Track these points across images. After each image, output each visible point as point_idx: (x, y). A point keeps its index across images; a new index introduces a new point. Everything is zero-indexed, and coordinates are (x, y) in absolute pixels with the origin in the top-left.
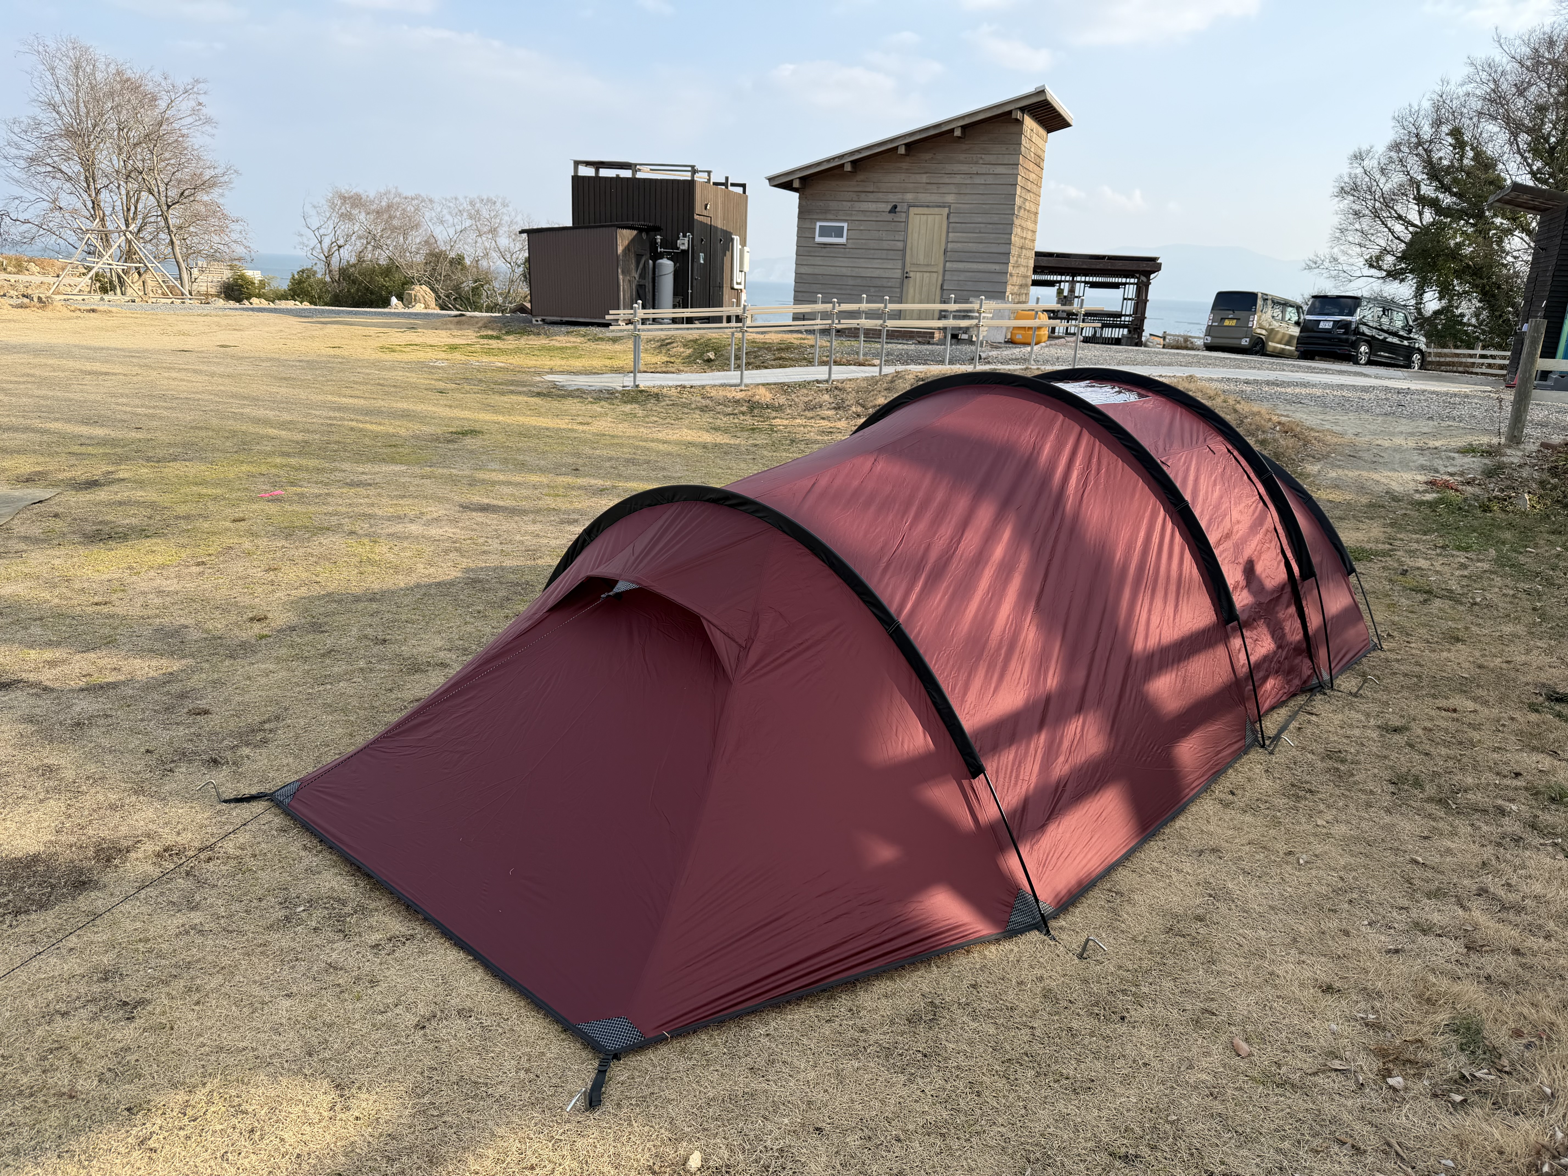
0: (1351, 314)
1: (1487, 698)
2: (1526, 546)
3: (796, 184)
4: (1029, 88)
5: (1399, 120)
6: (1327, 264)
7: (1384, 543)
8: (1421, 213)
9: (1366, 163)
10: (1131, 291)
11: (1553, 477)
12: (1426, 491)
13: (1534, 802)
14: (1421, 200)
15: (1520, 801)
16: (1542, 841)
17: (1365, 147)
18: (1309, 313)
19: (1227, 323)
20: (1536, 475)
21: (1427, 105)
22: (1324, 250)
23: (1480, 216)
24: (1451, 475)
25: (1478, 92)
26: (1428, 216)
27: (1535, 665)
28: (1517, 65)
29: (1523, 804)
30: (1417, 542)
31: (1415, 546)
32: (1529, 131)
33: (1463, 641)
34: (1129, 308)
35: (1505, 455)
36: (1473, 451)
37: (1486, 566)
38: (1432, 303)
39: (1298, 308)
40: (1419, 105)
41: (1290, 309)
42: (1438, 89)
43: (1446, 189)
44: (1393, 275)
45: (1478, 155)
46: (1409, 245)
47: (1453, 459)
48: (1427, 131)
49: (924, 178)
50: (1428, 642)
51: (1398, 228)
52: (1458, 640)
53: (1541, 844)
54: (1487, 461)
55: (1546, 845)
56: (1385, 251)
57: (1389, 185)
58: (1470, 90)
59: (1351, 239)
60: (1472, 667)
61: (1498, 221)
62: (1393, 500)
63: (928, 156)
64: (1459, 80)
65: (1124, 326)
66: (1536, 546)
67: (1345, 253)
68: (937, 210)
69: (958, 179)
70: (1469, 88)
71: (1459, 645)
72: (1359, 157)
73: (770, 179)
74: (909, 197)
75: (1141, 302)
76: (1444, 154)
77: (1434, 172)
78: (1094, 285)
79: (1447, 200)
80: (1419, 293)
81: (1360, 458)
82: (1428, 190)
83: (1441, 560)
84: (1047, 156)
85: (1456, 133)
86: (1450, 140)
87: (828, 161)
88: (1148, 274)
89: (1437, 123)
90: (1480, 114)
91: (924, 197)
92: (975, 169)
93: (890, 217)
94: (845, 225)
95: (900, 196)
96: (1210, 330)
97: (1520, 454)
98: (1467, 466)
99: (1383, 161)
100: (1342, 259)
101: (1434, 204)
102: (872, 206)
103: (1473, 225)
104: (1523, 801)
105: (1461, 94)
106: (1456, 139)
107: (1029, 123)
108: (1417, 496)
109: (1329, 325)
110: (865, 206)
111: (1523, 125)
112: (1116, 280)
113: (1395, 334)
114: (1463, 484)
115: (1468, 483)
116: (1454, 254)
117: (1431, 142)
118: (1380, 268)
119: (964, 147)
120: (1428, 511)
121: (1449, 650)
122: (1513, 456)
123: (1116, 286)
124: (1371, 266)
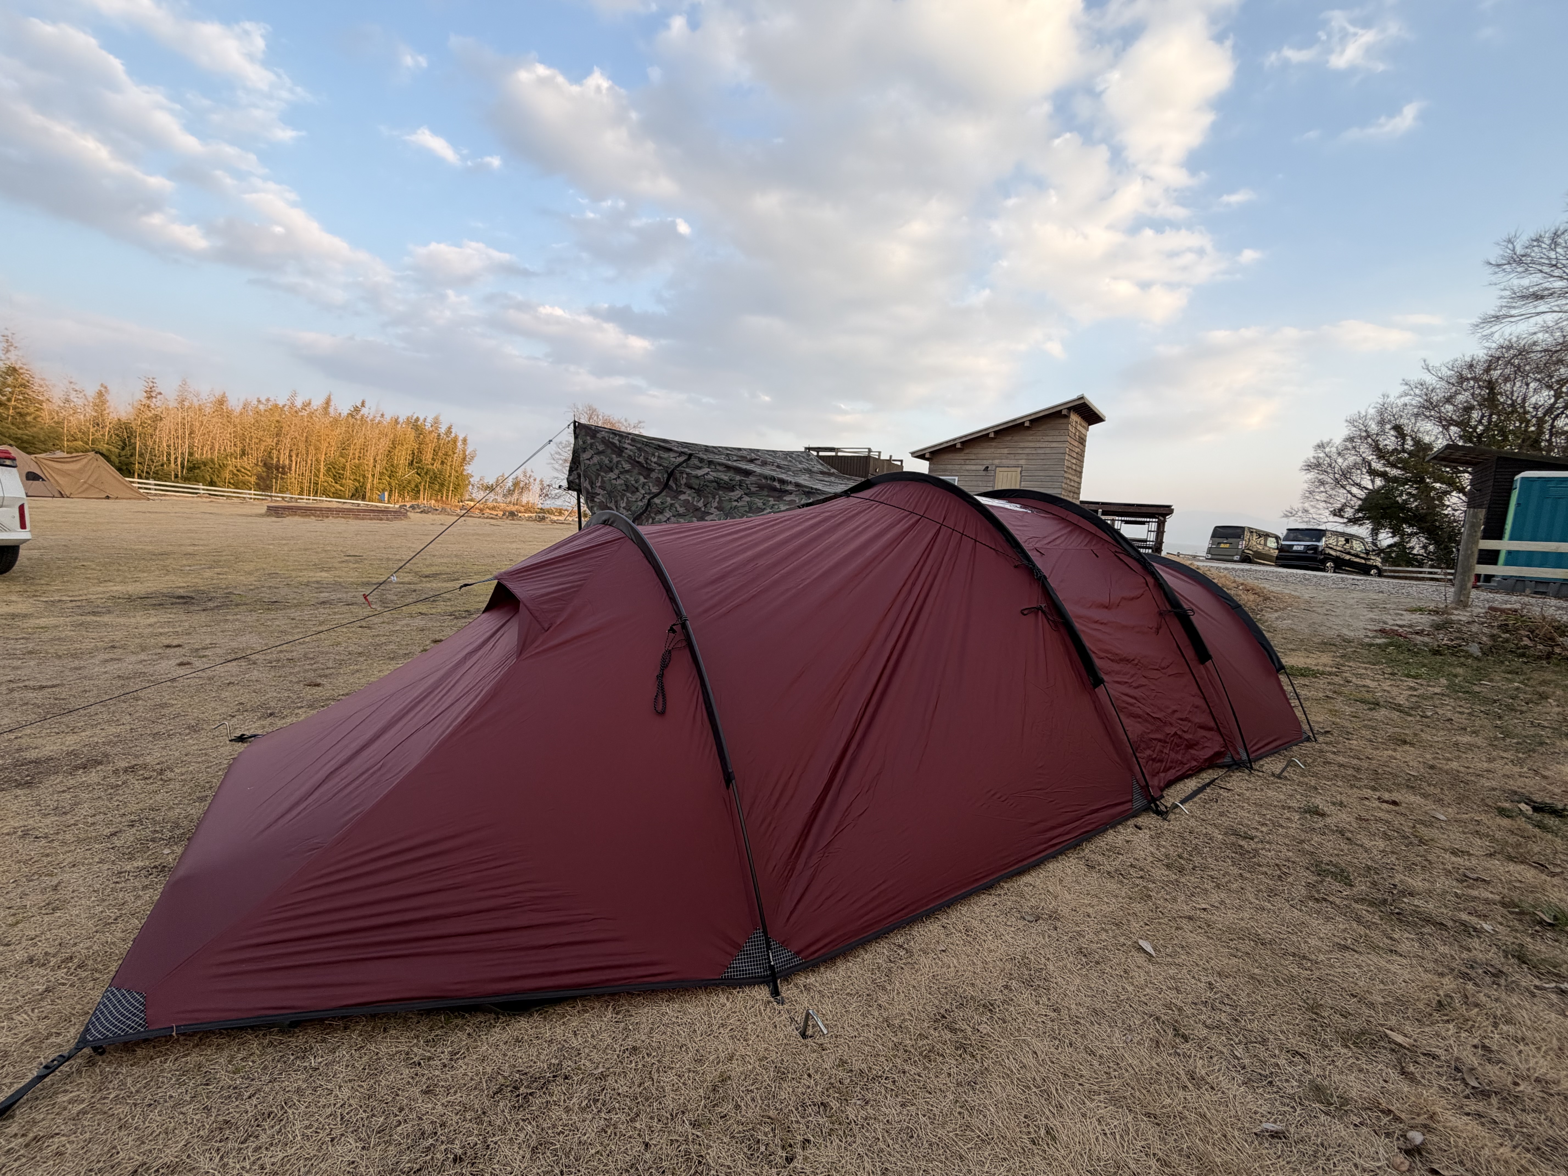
0: (1319, 540)
1: (1442, 796)
2: (1480, 680)
3: (927, 456)
4: (1074, 396)
5: (1351, 422)
6: (1300, 514)
7: (1332, 667)
8: (1373, 482)
9: (1327, 450)
10: (1154, 526)
11: (1504, 633)
12: (1375, 637)
13: (1516, 923)
14: (1373, 473)
15: (1495, 919)
16: (1537, 982)
17: (1325, 440)
18: (1286, 539)
19: (1222, 546)
20: (1485, 630)
21: (1372, 411)
22: (1297, 505)
23: (1422, 480)
24: (1400, 626)
25: (1414, 402)
26: (1379, 482)
27: (1500, 773)
28: (1443, 383)
29: (1501, 924)
30: (1366, 669)
31: (1364, 671)
32: (1457, 424)
33: (1412, 745)
34: (1152, 537)
35: (1452, 614)
36: (1420, 610)
37: (1437, 690)
38: (1386, 539)
39: (1277, 538)
40: (1366, 412)
41: (1270, 539)
42: (1381, 401)
43: (1393, 466)
44: (1354, 521)
45: (1417, 442)
46: (1364, 500)
47: (1402, 615)
48: (1374, 428)
49: (1006, 451)
50: (1371, 741)
51: (1355, 490)
52: (1405, 742)
53: (1536, 987)
54: (1435, 618)
55: (1545, 989)
56: (1344, 505)
57: (1345, 464)
58: (1406, 401)
59: (1318, 498)
60: (1421, 766)
61: (1438, 485)
62: (1344, 641)
63: (1009, 438)
64: (1397, 395)
65: (1149, 548)
66: (1491, 680)
67: (1314, 507)
68: (1013, 469)
69: (1027, 451)
70: (1406, 400)
71: (1407, 747)
72: (1321, 446)
73: (913, 454)
74: (997, 462)
75: (1160, 532)
76: (1390, 441)
77: (1380, 453)
78: (1127, 522)
79: (1394, 472)
80: (1375, 532)
81: (1313, 611)
82: (1378, 466)
83: (1389, 683)
84: (1088, 439)
85: (1398, 428)
86: (1392, 432)
87: (947, 442)
88: (1164, 515)
89: (1382, 423)
90: (1417, 415)
91: (1005, 462)
92: (1038, 445)
93: (984, 473)
94: (957, 478)
95: (990, 461)
96: (1209, 551)
97: (1468, 614)
98: (1415, 621)
99: (1340, 448)
100: (1312, 511)
101: (1384, 475)
102: (974, 467)
103: (1417, 488)
104: (1500, 919)
105: (1400, 404)
106: (1398, 432)
107: (1074, 418)
108: (1367, 640)
109: (1301, 548)
110: (968, 467)
111: (1454, 420)
112: (1143, 519)
113: (1357, 556)
114: (1412, 633)
115: (1417, 633)
116: (1403, 507)
117: (1377, 435)
118: (1342, 517)
119: (1031, 432)
120: (1378, 651)
121: (1395, 750)
122: (1461, 616)
123: (1143, 523)
124: (1335, 515)
